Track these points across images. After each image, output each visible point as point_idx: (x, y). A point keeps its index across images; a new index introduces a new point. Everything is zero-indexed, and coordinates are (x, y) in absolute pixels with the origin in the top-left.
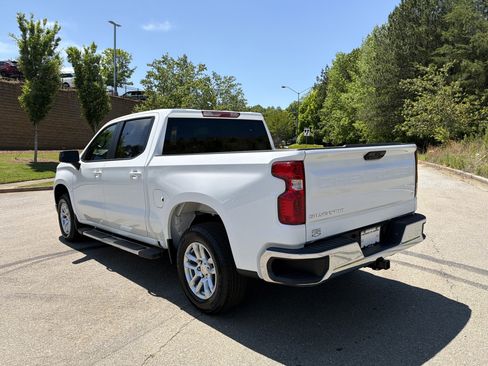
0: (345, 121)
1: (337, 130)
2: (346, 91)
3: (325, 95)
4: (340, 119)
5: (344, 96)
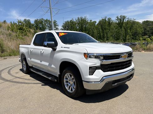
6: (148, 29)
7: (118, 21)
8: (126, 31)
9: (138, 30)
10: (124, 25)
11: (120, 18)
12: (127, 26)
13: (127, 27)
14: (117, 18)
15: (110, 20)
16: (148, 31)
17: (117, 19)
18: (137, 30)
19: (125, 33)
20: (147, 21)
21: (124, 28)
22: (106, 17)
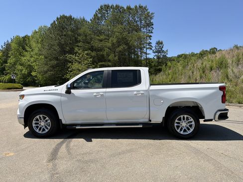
0: (25, 71)
1: (19, 76)
2: (24, 56)
3: (8, 57)
4: (21, 71)
5: (23, 59)
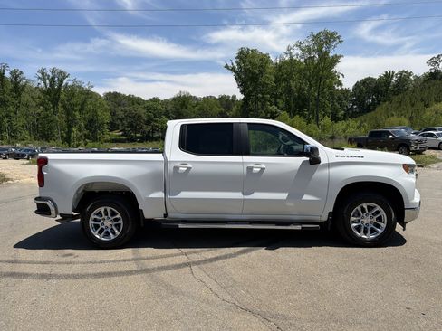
6: (121, 114)
7: (45, 83)
8: (68, 114)
9: (99, 114)
10: (62, 97)
11: (51, 75)
12: (72, 102)
13: (71, 104)
14: (43, 74)
15: (17, 77)
16: (121, 120)
17: (40, 75)
18: (97, 115)
19: (68, 121)
20: (116, 95)
21: (64, 106)
22: (5, 67)
